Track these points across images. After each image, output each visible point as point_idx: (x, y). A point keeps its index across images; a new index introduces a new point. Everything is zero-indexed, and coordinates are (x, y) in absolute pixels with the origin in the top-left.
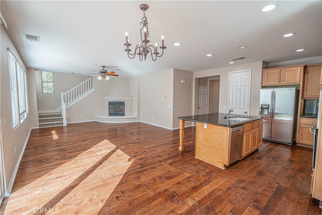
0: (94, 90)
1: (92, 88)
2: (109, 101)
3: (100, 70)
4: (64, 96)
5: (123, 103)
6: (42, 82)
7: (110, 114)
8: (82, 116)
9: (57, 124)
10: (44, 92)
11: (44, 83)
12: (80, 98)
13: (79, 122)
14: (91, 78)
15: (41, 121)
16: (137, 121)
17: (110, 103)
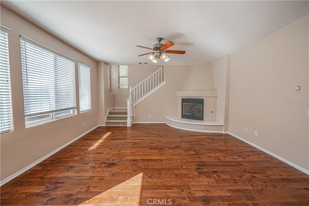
0: (165, 82)
1: (163, 81)
2: (182, 98)
3: (153, 46)
4: (132, 91)
5: (200, 102)
6: (119, 77)
7: (183, 116)
8: (150, 116)
9: (123, 124)
10: (120, 88)
11: (121, 79)
12: (149, 94)
13: (147, 123)
14: (162, 68)
15: (110, 118)
16: (224, 132)
17: (184, 101)
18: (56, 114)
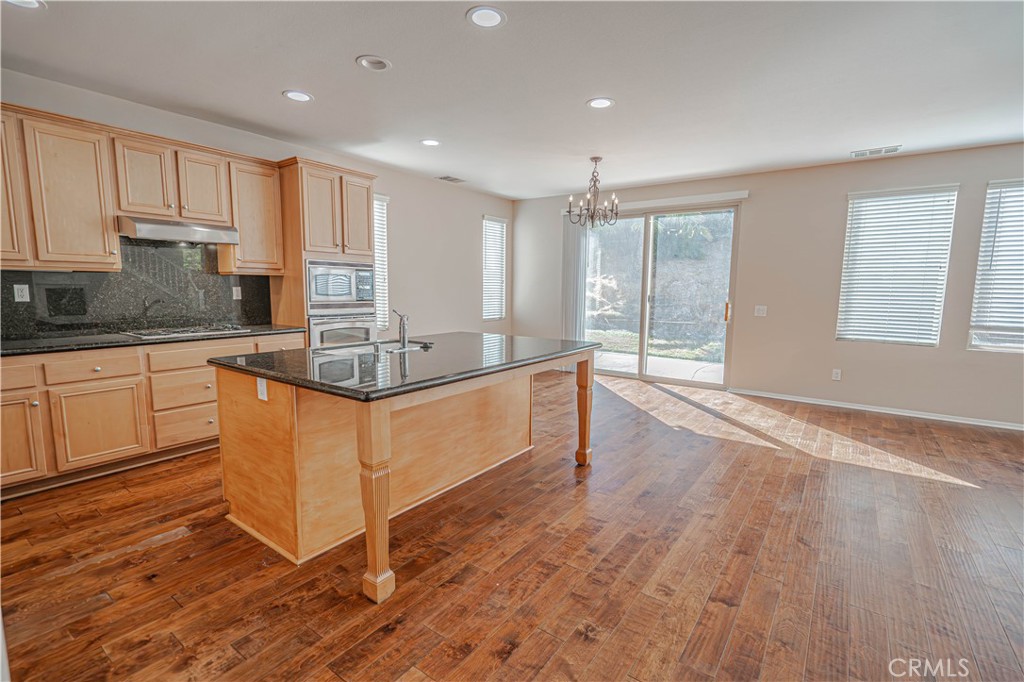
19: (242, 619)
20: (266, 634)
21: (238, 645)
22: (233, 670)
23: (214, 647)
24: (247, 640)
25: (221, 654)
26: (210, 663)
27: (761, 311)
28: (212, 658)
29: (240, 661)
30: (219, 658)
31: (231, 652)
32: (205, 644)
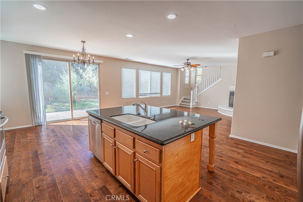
1: (220, 77)
2: (230, 91)
6: (196, 76)
8: (208, 103)
9: (187, 105)
14: (220, 68)
15: (183, 102)
18: (150, 95)
19: (231, 195)
20: (234, 188)
21: (241, 193)
22: (248, 191)
23: (244, 198)
24: (238, 192)
25: (245, 195)
26: (249, 197)
27: (107, 93)
28: (248, 197)
29: (245, 191)
30: (247, 195)
31: (243, 194)
32: (244, 200)
